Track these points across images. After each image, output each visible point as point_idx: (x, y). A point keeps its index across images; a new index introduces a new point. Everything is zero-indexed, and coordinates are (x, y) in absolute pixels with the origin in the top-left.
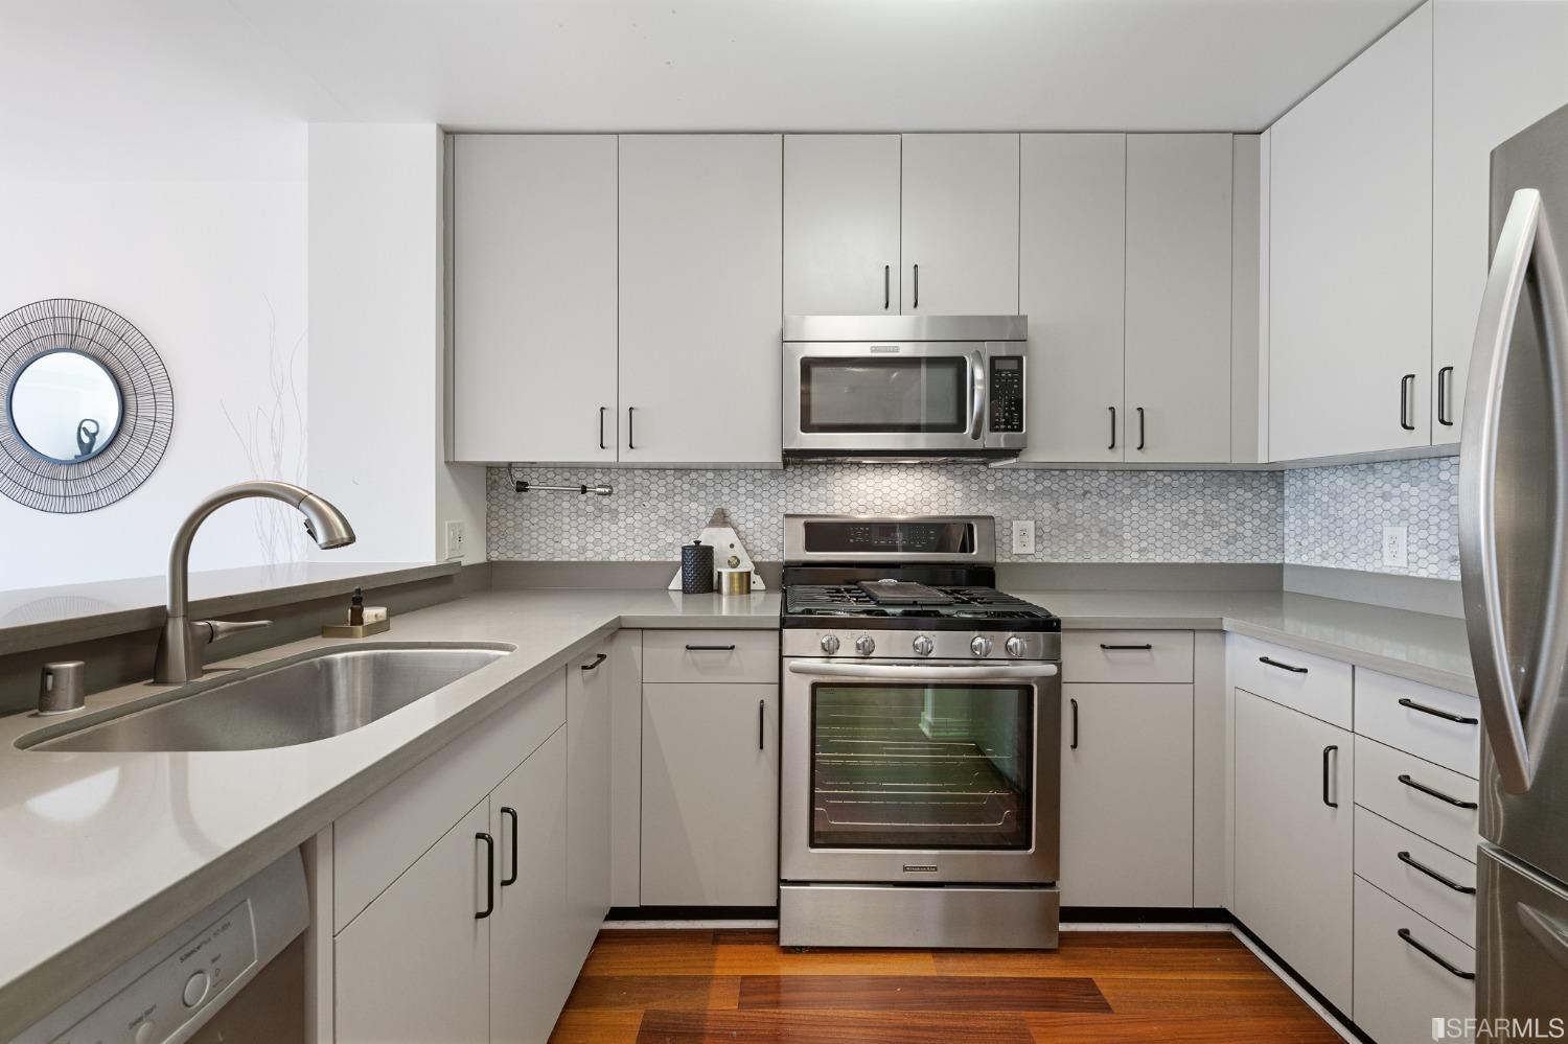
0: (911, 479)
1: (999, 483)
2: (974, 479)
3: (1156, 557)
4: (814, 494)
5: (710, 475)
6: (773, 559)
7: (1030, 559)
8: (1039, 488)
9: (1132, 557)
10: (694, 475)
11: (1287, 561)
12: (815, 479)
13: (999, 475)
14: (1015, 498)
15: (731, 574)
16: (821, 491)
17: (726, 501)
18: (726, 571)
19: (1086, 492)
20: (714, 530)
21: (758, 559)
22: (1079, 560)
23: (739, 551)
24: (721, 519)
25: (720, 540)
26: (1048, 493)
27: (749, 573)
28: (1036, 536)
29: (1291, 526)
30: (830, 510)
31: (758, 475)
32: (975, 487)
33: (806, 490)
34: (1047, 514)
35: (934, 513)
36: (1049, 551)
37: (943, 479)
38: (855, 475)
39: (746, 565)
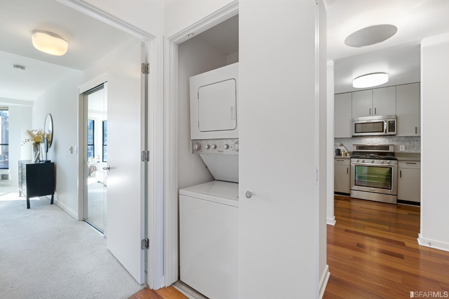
0: (378, 139)
1: (397, 139)
2: (391, 139)
4: (358, 141)
5: (340, 139)
6: (351, 151)
7: (404, 152)
8: (406, 140)
10: (337, 139)
12: (359, 139)
13: (397, 138)
14: (400, 142)
15: (343, 153)
16: (360, 141)
17: (343, 142)
18: (342, 153)
20: (340, 147)
21: (348, 151)
23: (345, 150)
24: (342, 145)
25: (342, 148)
26: (408, 141)
27: (346, 153)
28: (405, 148)
30: (362, 144)
31: (348, 139)
32: (391, 140)
33: (357, 141)
34: (408, 144)
35: (383, 144)
36: (408, 151)
37: (384, 139)
38: (366, 138)
39: (346, 152)
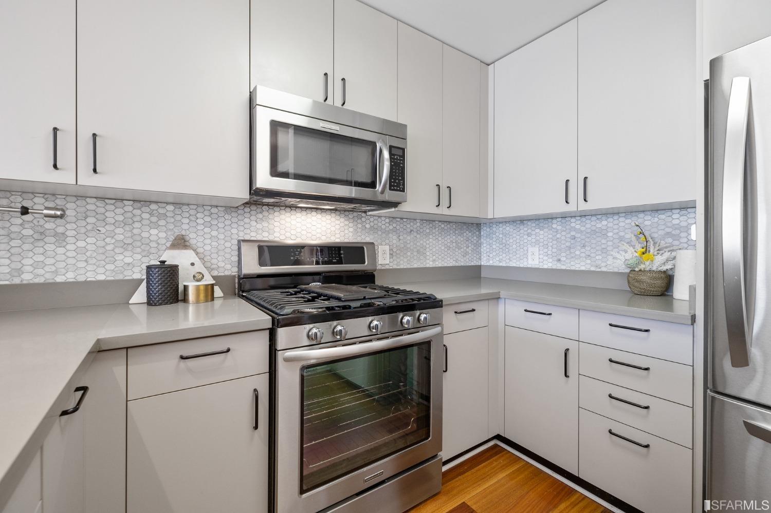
0: (324, 219)
1: (372, 224)
2: (359, 221)
3: (439, 264)
4: (260, 226)
5: (171, 208)
6: (227, 273)
7: (387, 267)
8: (391, 227)
9: (430, 264)
10: (153, 206)
11: (482, 264)
12: (260, 216)
13: (372, 219)
14: (380, 233)
15: (198, 288)
16: (265, 224)
17: (185, 228)
18: (192, 285)
19: (411, 231)
20: (176, 252)
21: (215, 273)
22: (409, 266)
23: (199, 267)
24: (181, 243)
25: (182, 259)
26: (395, 230)
27: (212, 285)
28: (390, 254)
29: (484, 248)
30: (271, 238)
31: (214, 210)
32: (360, 226)
33: (254, 223)
34: (395, 242)
35: (338, 240)
36: (395, 262)
37: (342, 220)
38: (288, 214)
39: (208, 280)
